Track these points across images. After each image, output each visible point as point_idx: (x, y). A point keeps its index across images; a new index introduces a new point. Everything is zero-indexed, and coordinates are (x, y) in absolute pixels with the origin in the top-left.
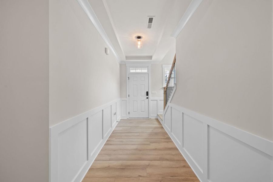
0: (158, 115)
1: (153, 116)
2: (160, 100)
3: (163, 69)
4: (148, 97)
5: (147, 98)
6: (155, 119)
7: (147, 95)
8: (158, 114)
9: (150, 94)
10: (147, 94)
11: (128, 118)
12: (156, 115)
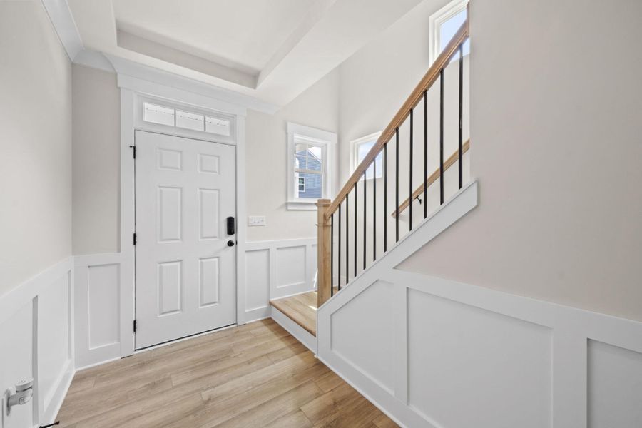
0: (271, 304)
1: (252, 312)
2: (278, 249)
3: (289, 135)
4: (232, 238)
5: (230, 244)
6: (262, 321)
7: (231, 231)
8: (272, 300)
9: (240, 226)
10: (231, 226)
11: (131, 352)
12: (265, 306)
